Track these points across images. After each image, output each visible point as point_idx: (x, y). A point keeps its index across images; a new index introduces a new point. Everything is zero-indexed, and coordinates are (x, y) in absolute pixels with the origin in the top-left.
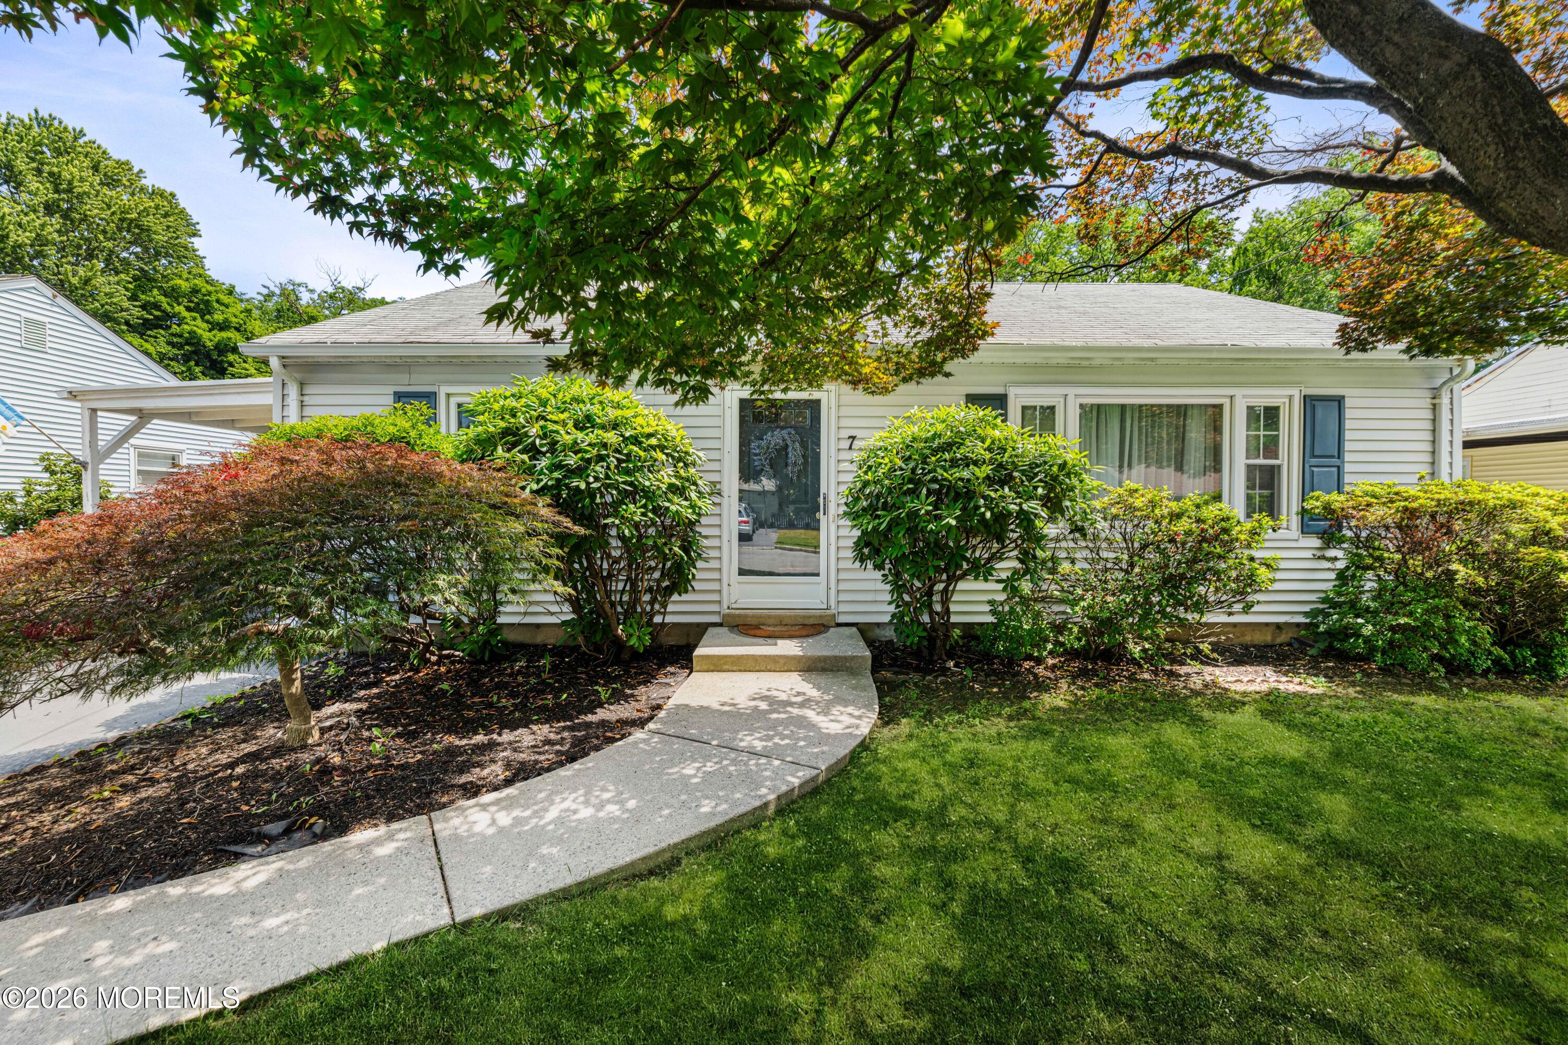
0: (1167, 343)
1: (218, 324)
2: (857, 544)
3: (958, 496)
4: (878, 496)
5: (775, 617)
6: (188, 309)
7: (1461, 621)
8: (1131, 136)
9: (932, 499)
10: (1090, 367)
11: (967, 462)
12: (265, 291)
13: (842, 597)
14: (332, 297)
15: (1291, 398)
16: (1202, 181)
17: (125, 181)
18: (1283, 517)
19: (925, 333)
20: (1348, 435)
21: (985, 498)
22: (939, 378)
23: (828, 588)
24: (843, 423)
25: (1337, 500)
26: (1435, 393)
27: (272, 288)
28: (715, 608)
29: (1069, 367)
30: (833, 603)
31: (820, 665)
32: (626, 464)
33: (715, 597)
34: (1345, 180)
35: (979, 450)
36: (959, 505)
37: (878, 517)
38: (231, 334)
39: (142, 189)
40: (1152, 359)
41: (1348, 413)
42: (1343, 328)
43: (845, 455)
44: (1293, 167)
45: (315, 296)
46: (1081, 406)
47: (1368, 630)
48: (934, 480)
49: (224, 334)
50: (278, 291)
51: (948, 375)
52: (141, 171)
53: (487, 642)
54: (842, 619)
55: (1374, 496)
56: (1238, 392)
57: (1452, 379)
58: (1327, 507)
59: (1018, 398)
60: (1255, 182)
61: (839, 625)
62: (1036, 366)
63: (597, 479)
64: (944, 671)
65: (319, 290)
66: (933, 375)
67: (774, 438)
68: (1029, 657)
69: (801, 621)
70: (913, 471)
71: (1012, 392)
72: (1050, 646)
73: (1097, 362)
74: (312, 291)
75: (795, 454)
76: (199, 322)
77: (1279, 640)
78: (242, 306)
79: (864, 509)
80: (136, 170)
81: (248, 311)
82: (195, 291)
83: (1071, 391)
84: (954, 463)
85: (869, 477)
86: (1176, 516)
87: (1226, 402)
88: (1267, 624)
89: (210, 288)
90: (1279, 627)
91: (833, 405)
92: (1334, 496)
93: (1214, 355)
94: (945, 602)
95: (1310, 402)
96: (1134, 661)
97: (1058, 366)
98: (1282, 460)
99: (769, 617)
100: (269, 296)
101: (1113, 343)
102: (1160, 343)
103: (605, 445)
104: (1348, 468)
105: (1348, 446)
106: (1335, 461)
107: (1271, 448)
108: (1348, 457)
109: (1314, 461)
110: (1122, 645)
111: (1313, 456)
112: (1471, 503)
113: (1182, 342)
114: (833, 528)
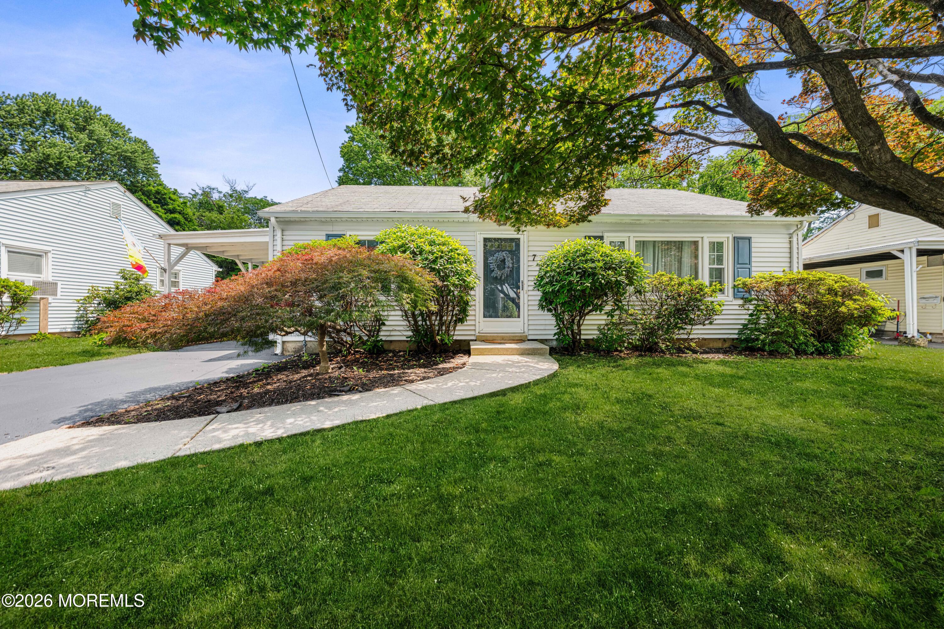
0: (674, 213)
1: (170, 210)
2: (540, 301)
3: (589, 275)
4: (553, 277)
5: (500, 337)
6: (155, 202)
7: (800, 328)
8: (662, 125)
9: (578, 276)
10: (640, 224)
11: (593, 261)
12: (193, 193)
13: (530, 328)
14: (231, 196)
15: (728, 238)
16: (690, 142)
17: (120, 134)
18: (726, 284)
19: (583, 204)
20: (753, 255)
21: (600, 274)
22: (586, 223)
23: (524, 324)
24: (530, 249)
25: (748, 281)
26: (791, 236)
27: (198, 191)
28: (473, 333)
29: (631, 224)
30: (526, 330)
31: (527, 352)
32: (450, 260)
33: (473, 328)
34: (744, 145)
35: (598, 256)
36: (591, 278)
37: (554, 285)
38: (177, 215)
39: (130, 139)
40: (668, 220)
41: (753, 245)
42: (749, 206)
43: (531, 263)
44: (726, 139)
45: (222, 195)
46: (636, 241)
47: (762, 337)
48: (579, 268)
49: (173, 215)
50: (200, 192)
51: (590, 221)
52: (129, 129)
53: (375, 345)
54: (530, 338)
55: (764, 278)
56: (705, 235)
57: (798, 229)
58: (745, 284)
59: (609, 237)
60: (712, 145)
61: (529, 340)
62: (616, 224)
63: (441, 265)
64: (580, 355)
65: (224, 192)
66: (583, 221)
67: (500, 255)
68: (616, 350)
69: (512, 338)
70: (569, 265)
71: (606, 235)
72: (626, 344)
73: (642, 222)
74: (220, 192)
75: (509, 263)
76: (160, 209)
77: (725, 346)
78: (182, 200)
79: (547, 283)
80: (126, 129)
81: (185, 203)
82: (158, 192)
83: (632, 235)
84: (586, 261)
85: (549, 269)
86: (681, 284)
87: (700, 240)
88: (719, 339)
89: (165, 191)
90: (725, 340)
91: (526, 241)
92: (747, 279)
93: (694, 219)
94: (579, 326)
95: (736, 240)
96: (662, 351)
97: (625, 224)
98: (725, 266)
99: (498, 336)
100: (195, 196)
101: (650, 213)
102: (671, 213)
103: (442, 252)
104: (753, 269)
105: (753, 259)
106: (748, 266)
107: (720, 260)
108: (753, 264)
109: (739, 266)
110: (656, 343)
111: (739, 264)
112: (803, 279)
113: (680, 213)
114: (526, 296)
